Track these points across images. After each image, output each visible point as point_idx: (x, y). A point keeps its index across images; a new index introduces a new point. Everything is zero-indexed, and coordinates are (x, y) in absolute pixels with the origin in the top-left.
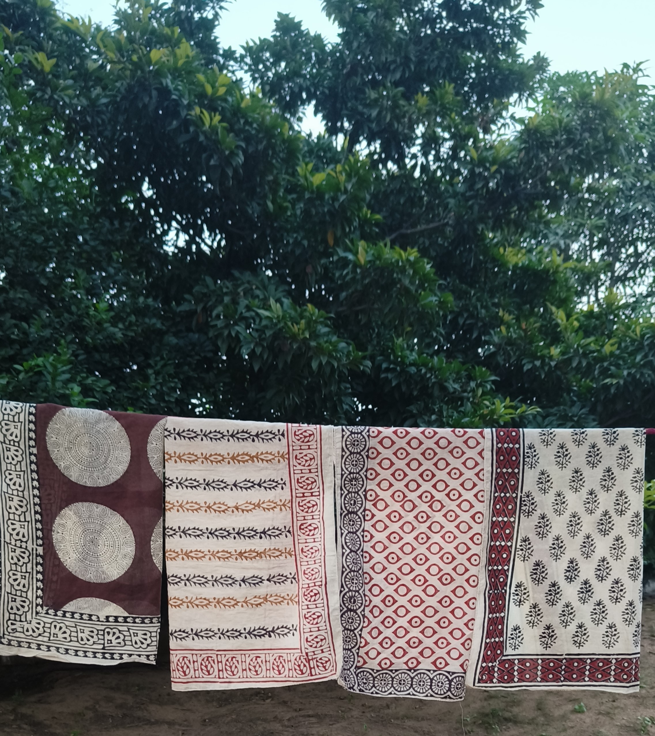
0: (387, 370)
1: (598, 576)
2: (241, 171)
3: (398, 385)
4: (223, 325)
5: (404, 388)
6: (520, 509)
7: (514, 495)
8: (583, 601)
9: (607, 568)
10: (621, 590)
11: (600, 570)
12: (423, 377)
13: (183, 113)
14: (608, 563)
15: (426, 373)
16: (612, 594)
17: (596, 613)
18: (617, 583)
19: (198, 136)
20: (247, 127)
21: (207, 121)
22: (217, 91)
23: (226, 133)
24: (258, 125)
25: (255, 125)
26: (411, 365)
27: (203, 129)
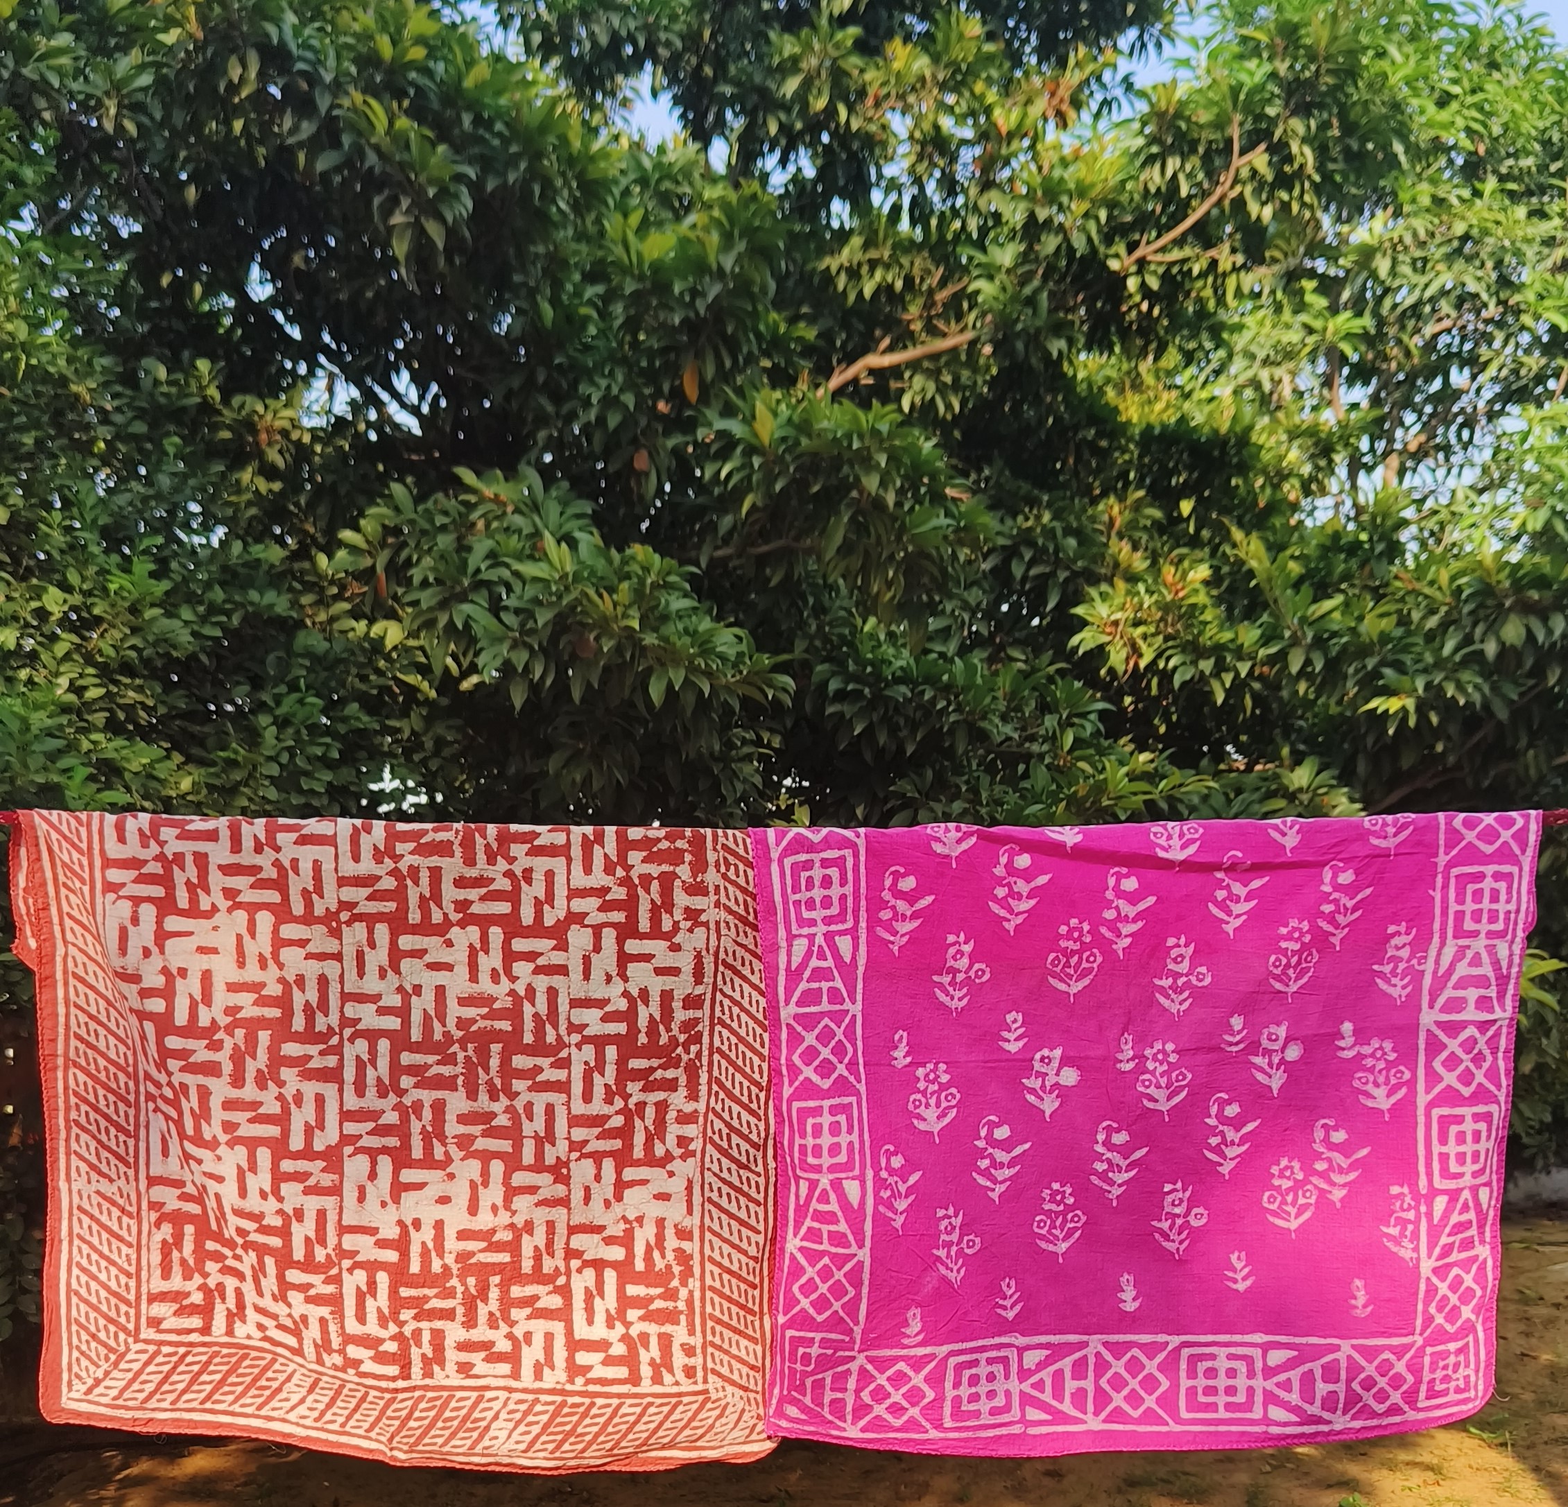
0: (841, 696)
2: (467, 234)
3: (869, 731)
4: (433, 602)
5: (882, 739)
12: (928, 710)
13: (323, 103)
15: (933, 701)
19: (362, 156)
20: (481, 131)
21: (381, 122)
22: (405, 51)
23: (428, 146)
24: (507, 124)
25: (499, 126)
26: (897, 681)
27: (373, 140)
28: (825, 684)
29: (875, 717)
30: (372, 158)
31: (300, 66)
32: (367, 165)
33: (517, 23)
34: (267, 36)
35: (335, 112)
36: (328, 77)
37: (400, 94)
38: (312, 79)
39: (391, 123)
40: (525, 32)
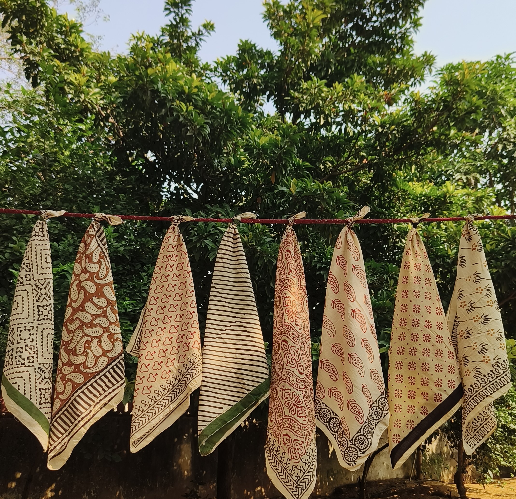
2: (208, 138)
13: (169, 104)
19: (179, 118)
20: (214, 111)
21: (184, 108)
22: (192, 90)
23: (198, 115)
24: (220, 109)
25: (218, 109)
27: (182, 113)
30: (181, 119)
31: (163, 95)
32: (180, 120)
33: (228, 82)
34: (154, 87)
35: (172, 107)
36: (170, 98)
37: (190, 101)
38: (165, 98)
39: (187, 109)
40: (230, 84)
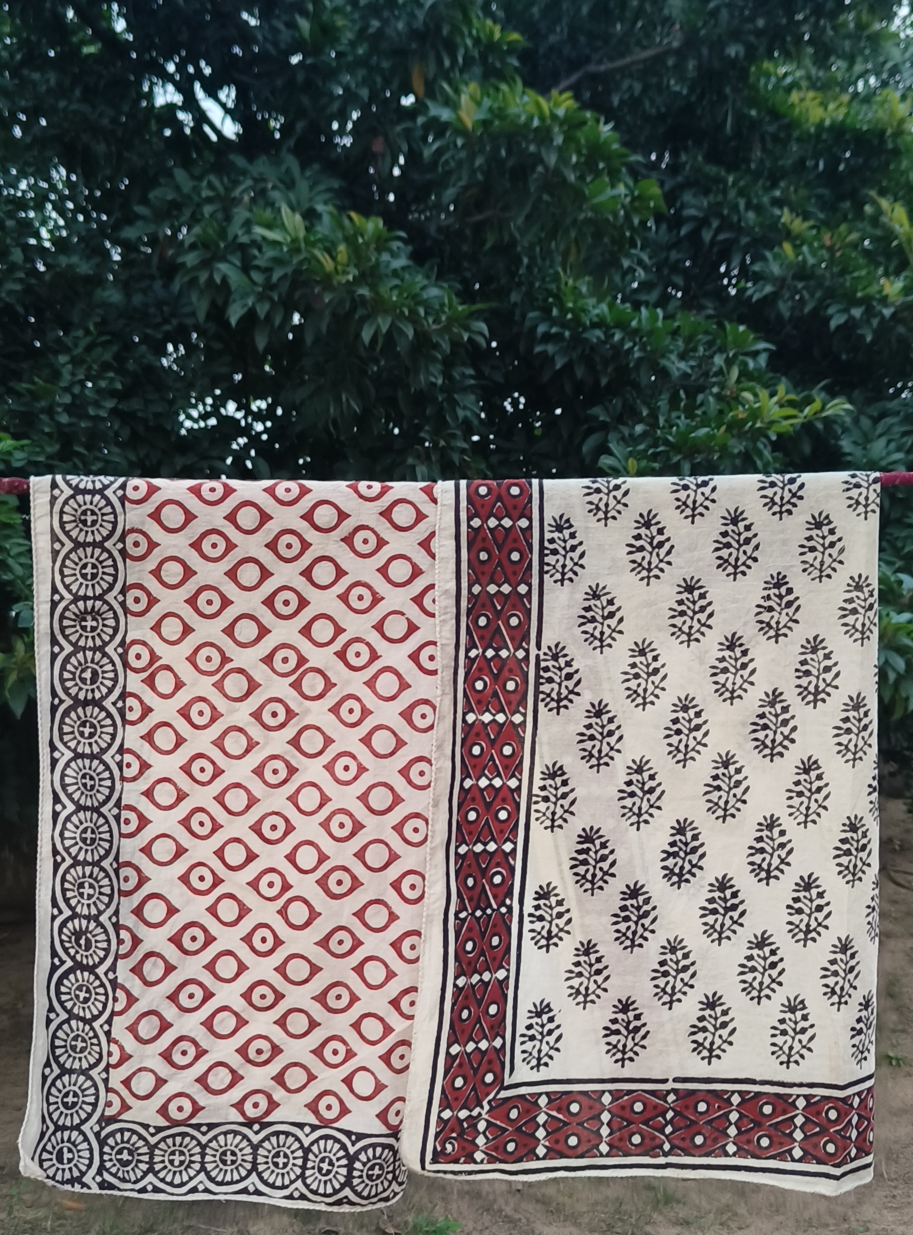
0: (547, 338)
1: (756, 868)
3: (568, 367)
4: (196, 263)
5: (580, 373)
6: (537, 692)
7: (521, 654)
8: (718, 934)
9: (782, 846)
10: (819, 908)
11: (762, 851)
12: (617, 348)
14: (782, 833)
15: (621, 342)
16: (796, 919)
17: (753, 969)
18: (808, 887)
26: (594, 325)
28: (534, 328)
29: (574, 355)
